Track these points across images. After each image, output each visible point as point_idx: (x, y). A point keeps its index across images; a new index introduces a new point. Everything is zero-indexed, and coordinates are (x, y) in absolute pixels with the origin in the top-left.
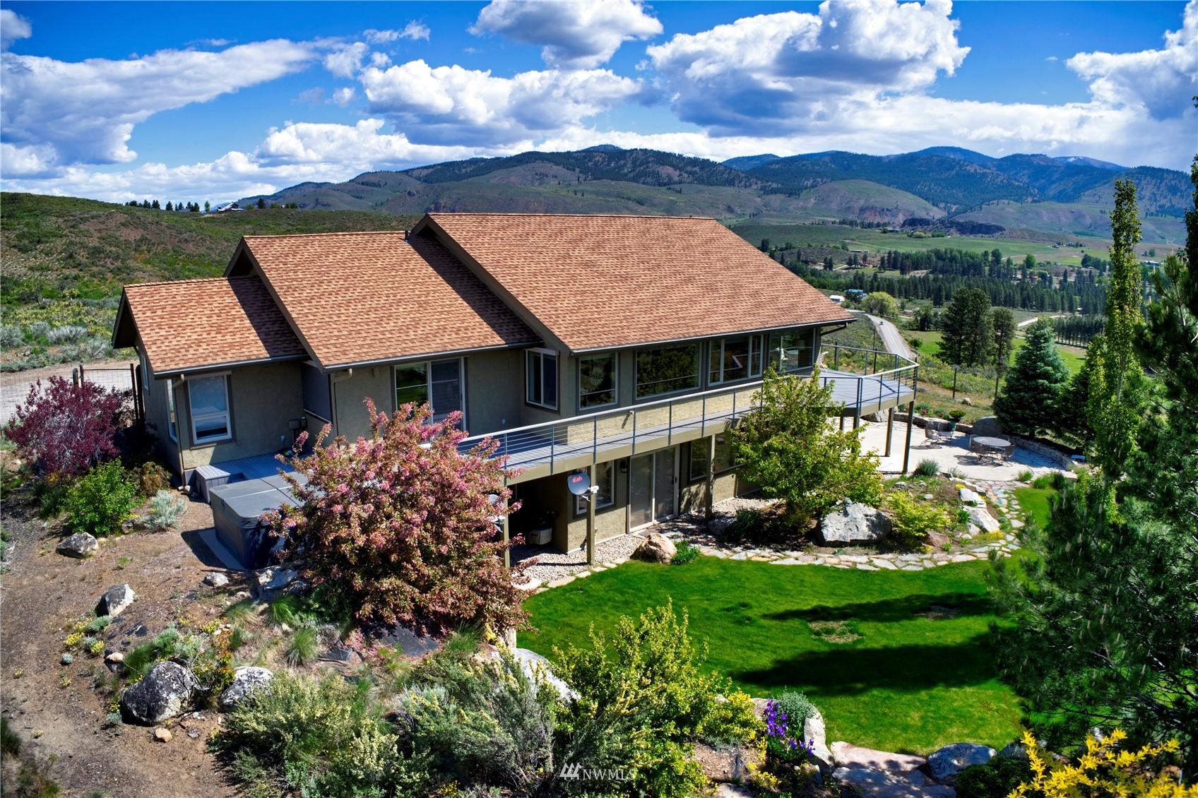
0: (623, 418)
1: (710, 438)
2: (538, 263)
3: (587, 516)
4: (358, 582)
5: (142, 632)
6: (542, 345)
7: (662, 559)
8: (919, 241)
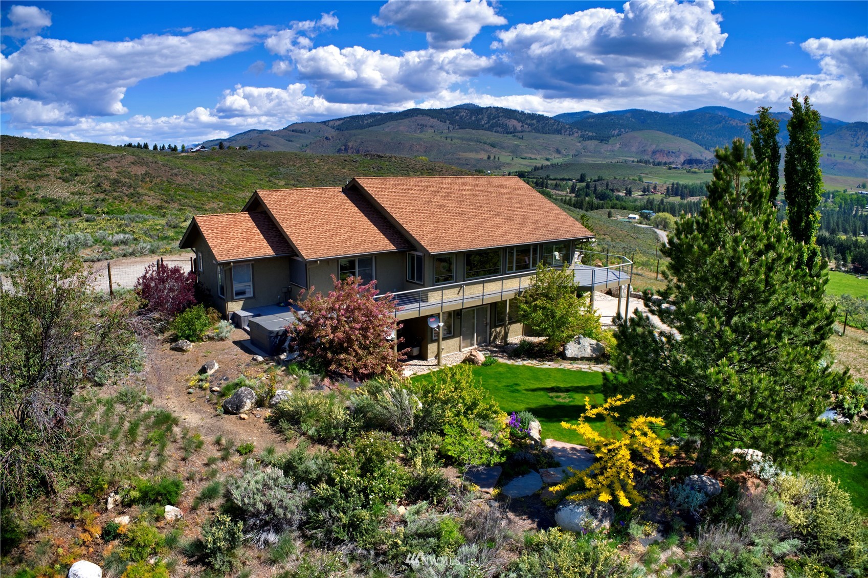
0: (458, 289)
1: (506, 301)
2: (414, 206)
3: (437, 341)
4: (329, 355)
5: (227, 379)
6: (416, 250)
7: (477, 363)
8: (694, 175)
